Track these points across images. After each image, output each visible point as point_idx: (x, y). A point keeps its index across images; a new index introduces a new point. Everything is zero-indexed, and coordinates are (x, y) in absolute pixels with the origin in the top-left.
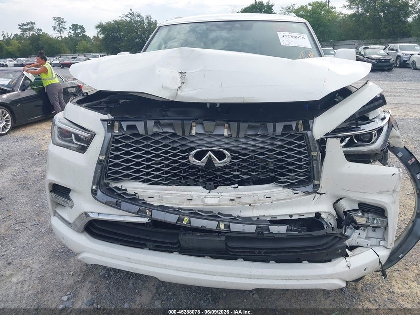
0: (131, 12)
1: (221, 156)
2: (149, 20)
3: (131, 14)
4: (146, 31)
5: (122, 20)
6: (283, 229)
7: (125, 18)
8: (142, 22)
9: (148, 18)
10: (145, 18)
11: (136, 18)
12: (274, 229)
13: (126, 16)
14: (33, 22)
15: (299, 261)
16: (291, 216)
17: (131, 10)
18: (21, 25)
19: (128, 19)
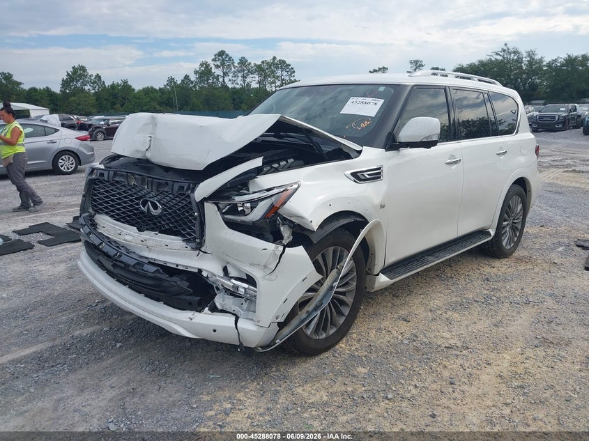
0: (505, 48)
1: (155, 207)
2: (531, 58)
3: (504, 51)
4: (524, 73)
5: (491, 60)
6: (153, 269)
7: (494, 56)
8: (519, 61)
9: (531, 54)
10: (525, 55)
11: (512, 55)
12: (147, 267)
13: (497, 54)
14: (386, 67)
15: (158, 300)
16: (177, 266)
17: (506, 45)
18: (372, 71)
19: (499, 58)
